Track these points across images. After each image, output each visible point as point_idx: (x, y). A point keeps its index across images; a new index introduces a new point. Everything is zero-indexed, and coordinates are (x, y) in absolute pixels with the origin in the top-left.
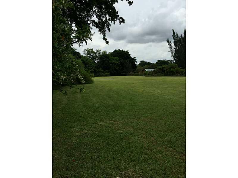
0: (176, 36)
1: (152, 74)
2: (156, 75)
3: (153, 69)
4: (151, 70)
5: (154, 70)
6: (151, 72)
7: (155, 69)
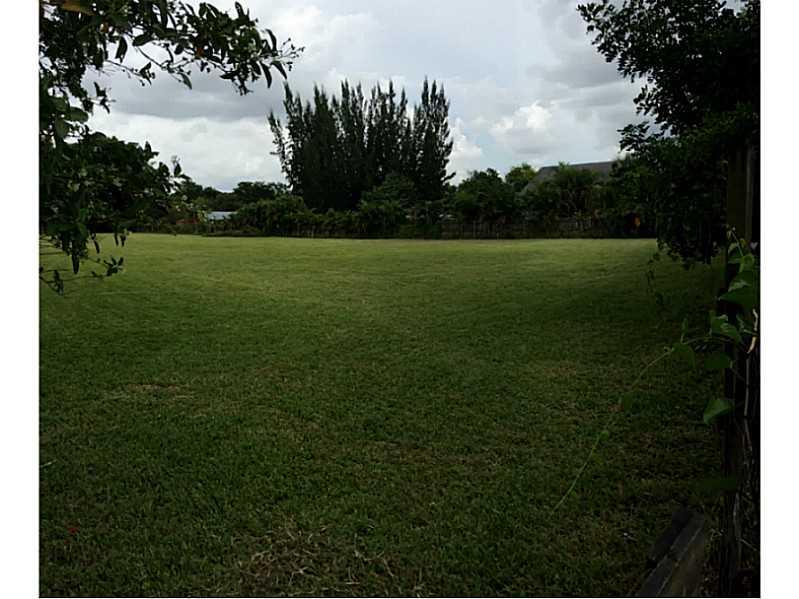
0: (296, 106)
1: (225, 229)
2: (237, 231)
3: (229, 213)
4: (219, 215)
5: (231, 216)
6: (220, 221)
7: (235, 213)
